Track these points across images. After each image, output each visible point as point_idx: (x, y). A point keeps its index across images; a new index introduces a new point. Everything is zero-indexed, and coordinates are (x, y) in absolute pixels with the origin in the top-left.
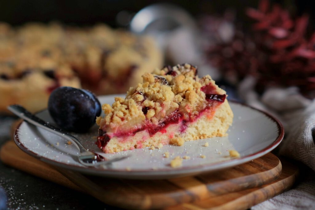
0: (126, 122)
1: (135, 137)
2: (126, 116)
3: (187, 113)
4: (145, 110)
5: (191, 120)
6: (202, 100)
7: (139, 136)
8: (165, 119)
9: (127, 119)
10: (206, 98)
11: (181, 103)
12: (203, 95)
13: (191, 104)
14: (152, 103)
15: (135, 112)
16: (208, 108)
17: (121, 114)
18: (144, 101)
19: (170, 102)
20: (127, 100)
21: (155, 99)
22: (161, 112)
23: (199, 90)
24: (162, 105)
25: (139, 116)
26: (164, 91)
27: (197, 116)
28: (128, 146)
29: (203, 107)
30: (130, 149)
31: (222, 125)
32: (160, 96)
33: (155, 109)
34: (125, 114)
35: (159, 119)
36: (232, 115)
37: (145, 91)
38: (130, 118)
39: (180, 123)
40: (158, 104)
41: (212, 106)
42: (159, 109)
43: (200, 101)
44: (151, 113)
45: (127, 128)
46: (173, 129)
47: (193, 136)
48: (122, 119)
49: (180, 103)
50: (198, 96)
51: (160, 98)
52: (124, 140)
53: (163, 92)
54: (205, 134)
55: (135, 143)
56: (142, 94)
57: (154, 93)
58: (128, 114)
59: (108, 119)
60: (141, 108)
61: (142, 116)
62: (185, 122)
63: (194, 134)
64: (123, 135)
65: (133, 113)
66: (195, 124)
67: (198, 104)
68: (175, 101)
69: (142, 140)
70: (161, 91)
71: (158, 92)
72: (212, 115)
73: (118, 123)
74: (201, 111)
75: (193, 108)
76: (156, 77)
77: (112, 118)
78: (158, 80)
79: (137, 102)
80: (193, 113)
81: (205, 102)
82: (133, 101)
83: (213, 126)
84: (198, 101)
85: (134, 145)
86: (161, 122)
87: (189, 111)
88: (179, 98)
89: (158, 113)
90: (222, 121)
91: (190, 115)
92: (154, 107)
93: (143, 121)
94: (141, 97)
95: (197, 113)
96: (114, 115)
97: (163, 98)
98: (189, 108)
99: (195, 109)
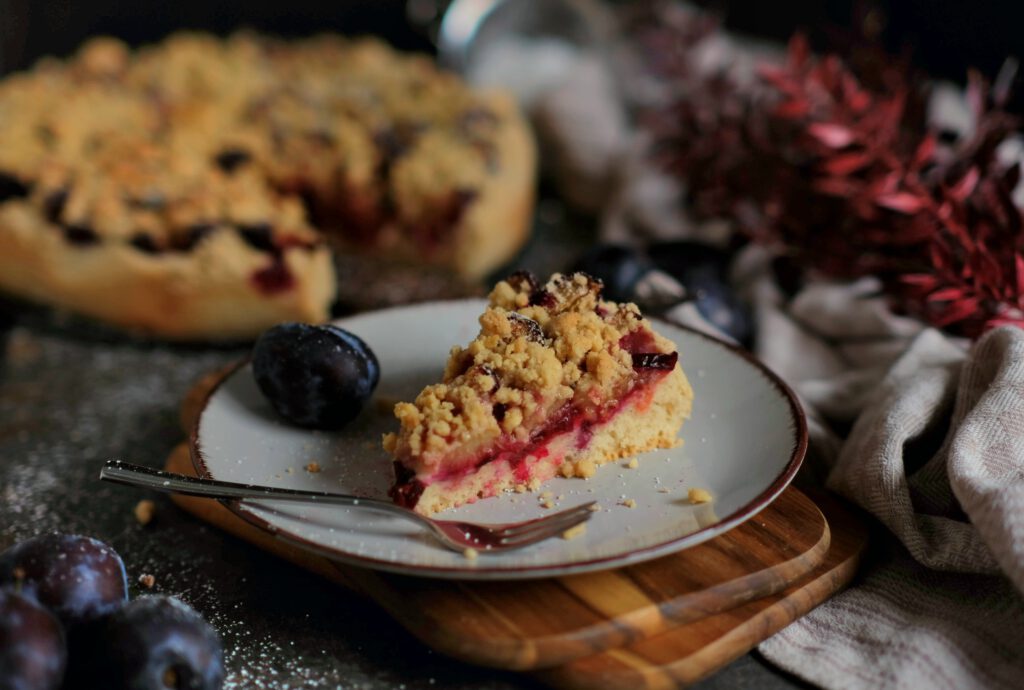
0: (456, 444)
1: (478, 475)
2: (457, 432)
3: (592, 404)
4: (500, 411)
5: (601, 420)
6: (625, 371)
7: (487, 471)
8: (544, 426)
9: (460, 438)
10: (633, 366)
11: (579, 383)
12: (627, 358)
13: (601, 384)
14: (515, 396)
15: (479, 423)
16: (638, 387)
17: (446, 429)
18: (495, 390)
19: (555, 388)
20: (456, 390)
21: (516, 383)
22: (536, 413)
23: (616, 348)
24: (537, 397)
25: (487, 431)
26: (540, 362)
27: (613, 410)
28: (464, 496)
29: (627, 387)
30: (469, 502)
31: (668, 420)
32: (530, 375)
33: (522, 408)
34: (453, 426)
35: (531, 428)
36: (691, 394)
37: (495, 364)
38: (467, 436)
39: (575, 433)
40: (528, 396)
41: (647, 383)
42: (532, 406)
43: (621, 375)
44: (514, 418)
45: (462, 458)
46: (561, 445)
47: (605, 454)
48: (449, 439)
49: (576, 383)
50: (616, 365)
51: (534, 382)
52: (455, 485)
53: (537, 363)
54: (634, 446)
55: (478, 485)
56: (489, 371)
57: (517, 367)
58: (462, 427)
59: (415, 442)
60: (490, 408)
61: (493, 431)
62: (587, 427)
63: (607, 448)
64: (453, 472)
65: (474, 425)
66: (610, 426)
67: (617, 382)
68: (564, 383)
69: (494, 478)
70: (532, 361)
71: (526, 365)
72: (648, 402)
73: (440, 450)
74: (623, 396)
75: (607, 393)
76: (512, 318)
77: (424, 438)
78: (519, 327)
79: (480, 394)
80: (606, 405)
81: (631, 376)
82: (471, 392)
83: (649, 426)
84: (617, 377)
85: (477, 492)
86: (535, 433)
87: (597, 402)
88: (572, 371)
89: (530, 417)
90: (669, 412)
91: (599, 409)
92: (519, 402)
93: (497, 439)
94: (488, 382)
95: (615, 402)
96: (430, 433)
97: (540, 380)
98: (597, 396)
99: (610, 394)
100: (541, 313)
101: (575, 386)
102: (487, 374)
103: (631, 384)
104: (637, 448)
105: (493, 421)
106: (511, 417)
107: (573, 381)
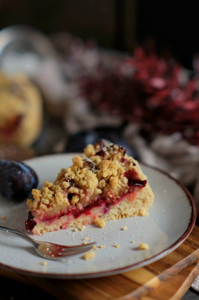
0: (51, 208)
1: (60, 220)
2: (52, 204)
3: (109, 197)
4: (70, 196)
5: (113, 203)
6: (124, 185)
7: (64, 219)
8: (89, 204)
9: (52, 206)
10: (128, 184)
11: (105, 188)
12: (126, 180)
13: (113, 190)
14: (76, 190)
15: (60, 201)
16: (129, 192)
17: (47, 202)
18: (69, 187)
19: (93, 189)
20: (55, 186)
21: (78, 186)
22: (84, 198)
23: (122, 176)
24: (85, 192)
25: (63, 204)
26: (89, 178)
27: (118, 200)
28: (54, 227)
29: (125, 191)
30: (56, 230)
31: (143, 205)
32: (84, 183)
33: (79, 195)
34: (50, 201)
35: (83, 203)
36: (153, 196)
37: (71, 177)
38: (54, 205)
39: (103, 206)
40: (82, 191)
41: (133, 191)
42: (83, 195)
43: (122, 187)
44: (76, 200)
45: (52, 214)
46: (96, 211)
47: (115, 216)
48: (48, 206)
49: (104, 188)
50: (120, 182)
51: (85, 186)
52: (50, 223)
53: (87, 179)
54: (128, 214)
55: (60, 224)
56: (68, 180)
57: (80, 179)
58: (53, 202)
59: (35, 205)
60: (66, 195)
61: (66, 203)
62: (108, 205)
63: (116, 214)
64: (49, 219)
65: (58, 201)
66: (117, 206)
67: (120, 189)
68: (98, 187)
69: (67, 222)
70: (86, 178)
71: (84, 179)
72: (133, 198)
73: (44, 210)
74: (123, 195)
75: (115, 193)
76: (84, 160)
77: (39, 204)
78: (87, 164)
79: (63, 189)
80: (115, 198)
81: (126, 188)
82: (60, 188)
83: (134, 207)
84: (120, 187)
85: (60, 226)
86: (85, 206)
87: (111, 196)
88: (103, 183)
89: (82, 199)
90: (143, 202)
91: (112, 199)
92: (78, 194)
93: (68, 207)
94: (67, 184)
95: (119, 197)
96: (41, 203)
97: (87, 185)
98: (111, 194)
99: (117, 193)
100: (99, 159)
101: (102, 189)
102: (67, 181)
103: (126, 191)
104: (129, 215)
105: (67, 200)
106: (74, 198)
107: (102, 187)
